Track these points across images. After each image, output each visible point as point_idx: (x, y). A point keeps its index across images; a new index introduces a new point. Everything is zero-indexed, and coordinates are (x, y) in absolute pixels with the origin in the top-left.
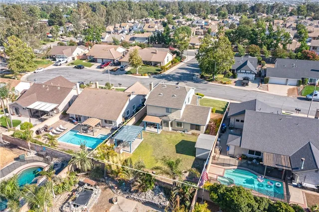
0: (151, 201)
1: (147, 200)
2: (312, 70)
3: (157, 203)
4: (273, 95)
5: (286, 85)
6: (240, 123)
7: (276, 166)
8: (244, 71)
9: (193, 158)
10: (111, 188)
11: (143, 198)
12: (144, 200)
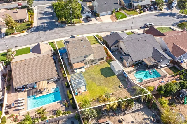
0: (135, 110)
1: (134, 110)
2: (114, 4)
3: (138, 109)
4: (107, 23)
5: (107, 15)
6: (116, 47)
7: (153, 64)
8: (85, 13)
9: (116, 76)
10: (111, 116)
11: (131, 111)
12: (133, 111)
